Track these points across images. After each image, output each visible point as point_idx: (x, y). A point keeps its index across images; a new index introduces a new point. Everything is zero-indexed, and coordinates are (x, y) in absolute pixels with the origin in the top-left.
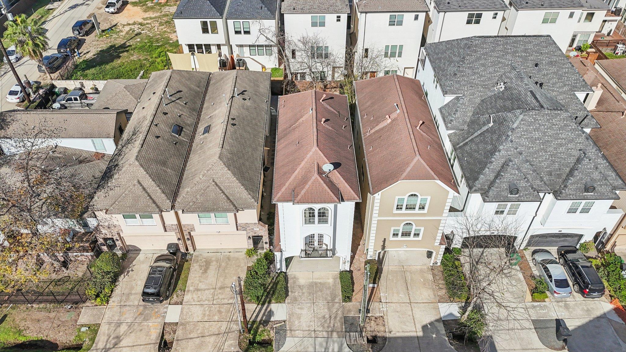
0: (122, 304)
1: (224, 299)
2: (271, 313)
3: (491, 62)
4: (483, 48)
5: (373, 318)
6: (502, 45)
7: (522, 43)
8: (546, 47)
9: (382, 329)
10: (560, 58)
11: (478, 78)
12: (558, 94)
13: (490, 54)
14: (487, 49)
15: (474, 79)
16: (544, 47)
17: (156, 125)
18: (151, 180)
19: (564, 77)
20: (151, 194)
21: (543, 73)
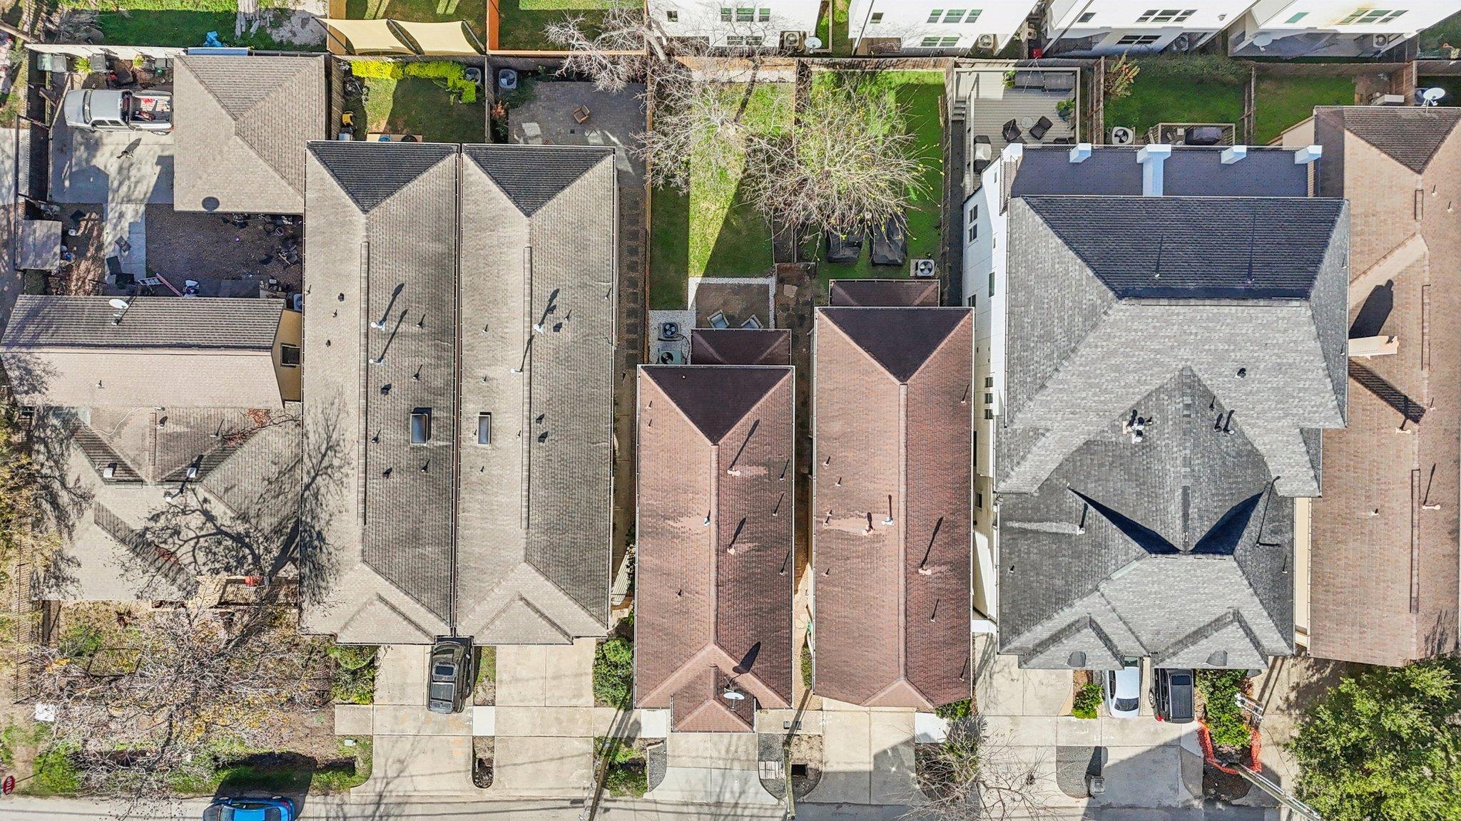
0: (396, 702)
1: (562, 697)
2: (637, 725)
3: (1138, 363)
4: (1128, 330)
5: (806, 738)
6: (1180, 324)
7: (1228, 321)
8: (1286, 331)
9: (817, 755)
10: (1306, 358)
11: (1095, 394)
12: (1263, 432)
13: (1143, 343)
14: (1140, 334)
15: (1084, 399)
16: (1279, 331)
17: (376, 439)
18: (402, 594)
19: (1294, 397)
20: (408, 614)
21: (1249, 388)
